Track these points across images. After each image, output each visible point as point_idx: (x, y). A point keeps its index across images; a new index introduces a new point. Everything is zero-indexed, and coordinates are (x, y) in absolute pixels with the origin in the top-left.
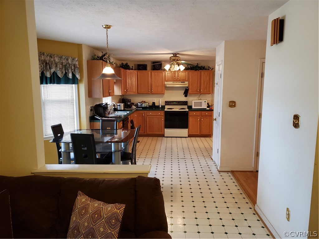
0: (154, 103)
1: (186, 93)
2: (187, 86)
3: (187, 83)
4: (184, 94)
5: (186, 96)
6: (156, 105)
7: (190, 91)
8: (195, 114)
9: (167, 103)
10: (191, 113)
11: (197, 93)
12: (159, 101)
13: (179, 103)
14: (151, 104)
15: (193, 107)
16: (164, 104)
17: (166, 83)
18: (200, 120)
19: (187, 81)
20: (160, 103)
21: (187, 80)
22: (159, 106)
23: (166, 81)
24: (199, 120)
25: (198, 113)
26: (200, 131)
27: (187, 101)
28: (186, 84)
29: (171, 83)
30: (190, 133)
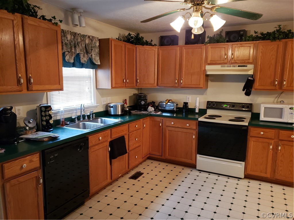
0: (186, 104)
1: (248, 89)
2: (251, 72)
3: (251, 67)
4: (243, 90)
5: (248, 94)
6: (189, 107)
7: (256, 85)
8: (262, 133)
9: (211, 105)
10: (253, 131)
11: (273, 88)
12: (196, 101)
13: (233, 106)
14: (181, 106)
15: (262, 118)
16: (204, 107)
17: (208, 67)
18: (275, 149)
19: (251, 63)
20: (198, 105)
21: (251, 61)
22: (195, 109)
23: (209, 64)
24: (271, 147)
25: (271, 133)
26: (274, 171)
27: (251, 104)
28: (249, 70)
29: (218, 67)
30: (250, 172)
